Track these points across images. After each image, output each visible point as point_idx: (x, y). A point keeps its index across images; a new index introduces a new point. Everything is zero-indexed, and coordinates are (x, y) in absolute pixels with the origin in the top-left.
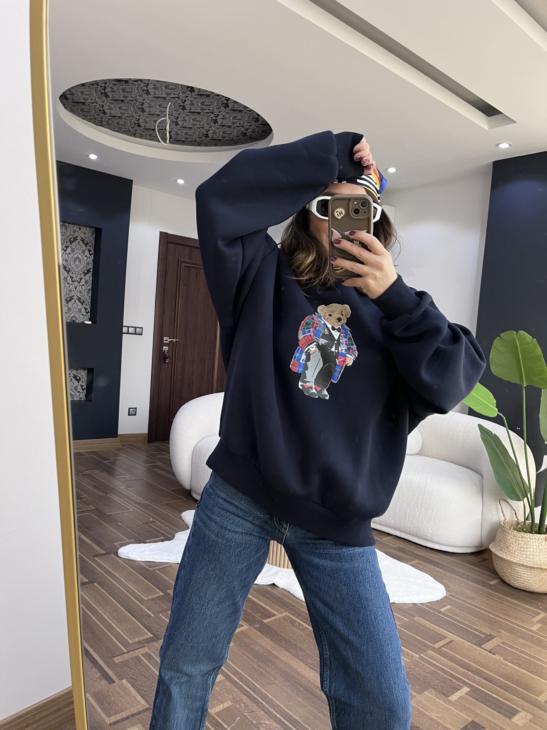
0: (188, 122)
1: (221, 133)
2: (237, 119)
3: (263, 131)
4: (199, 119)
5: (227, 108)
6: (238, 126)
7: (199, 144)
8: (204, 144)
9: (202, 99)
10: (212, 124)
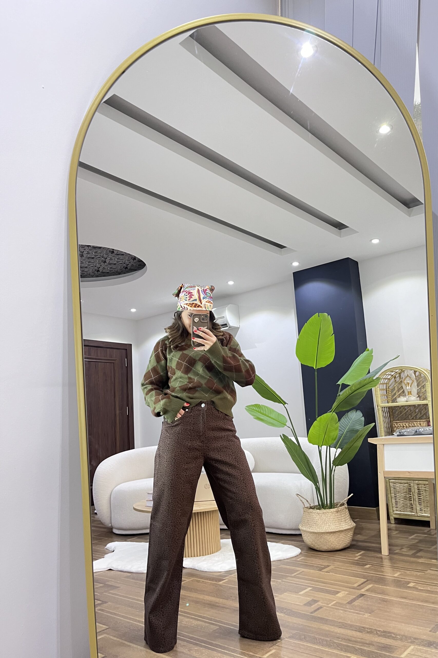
0: (85, 263)
1: (109, 268)
2: (121, 259)
3: (139, 265)
4: (93, 261)
5: (113, 254)
6: (121, 264)
7: (92, 277)
8: (96, 276)
9: (96, 250)
10: (102, 264)
